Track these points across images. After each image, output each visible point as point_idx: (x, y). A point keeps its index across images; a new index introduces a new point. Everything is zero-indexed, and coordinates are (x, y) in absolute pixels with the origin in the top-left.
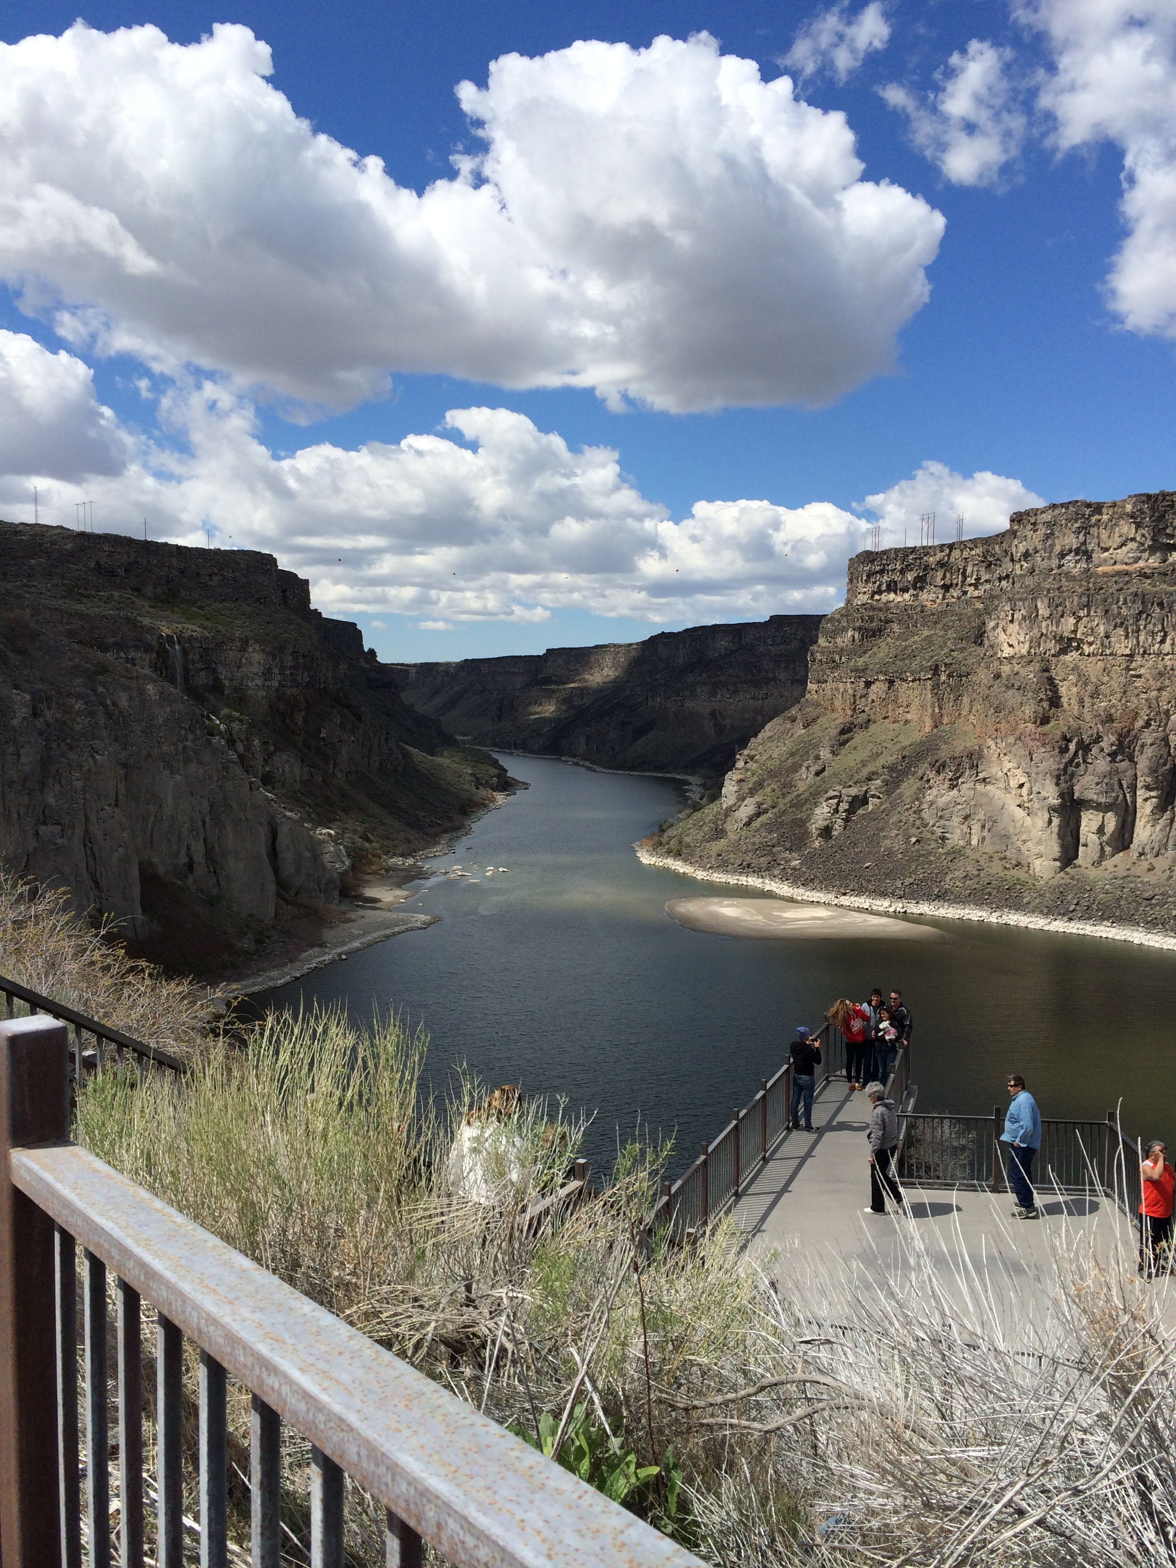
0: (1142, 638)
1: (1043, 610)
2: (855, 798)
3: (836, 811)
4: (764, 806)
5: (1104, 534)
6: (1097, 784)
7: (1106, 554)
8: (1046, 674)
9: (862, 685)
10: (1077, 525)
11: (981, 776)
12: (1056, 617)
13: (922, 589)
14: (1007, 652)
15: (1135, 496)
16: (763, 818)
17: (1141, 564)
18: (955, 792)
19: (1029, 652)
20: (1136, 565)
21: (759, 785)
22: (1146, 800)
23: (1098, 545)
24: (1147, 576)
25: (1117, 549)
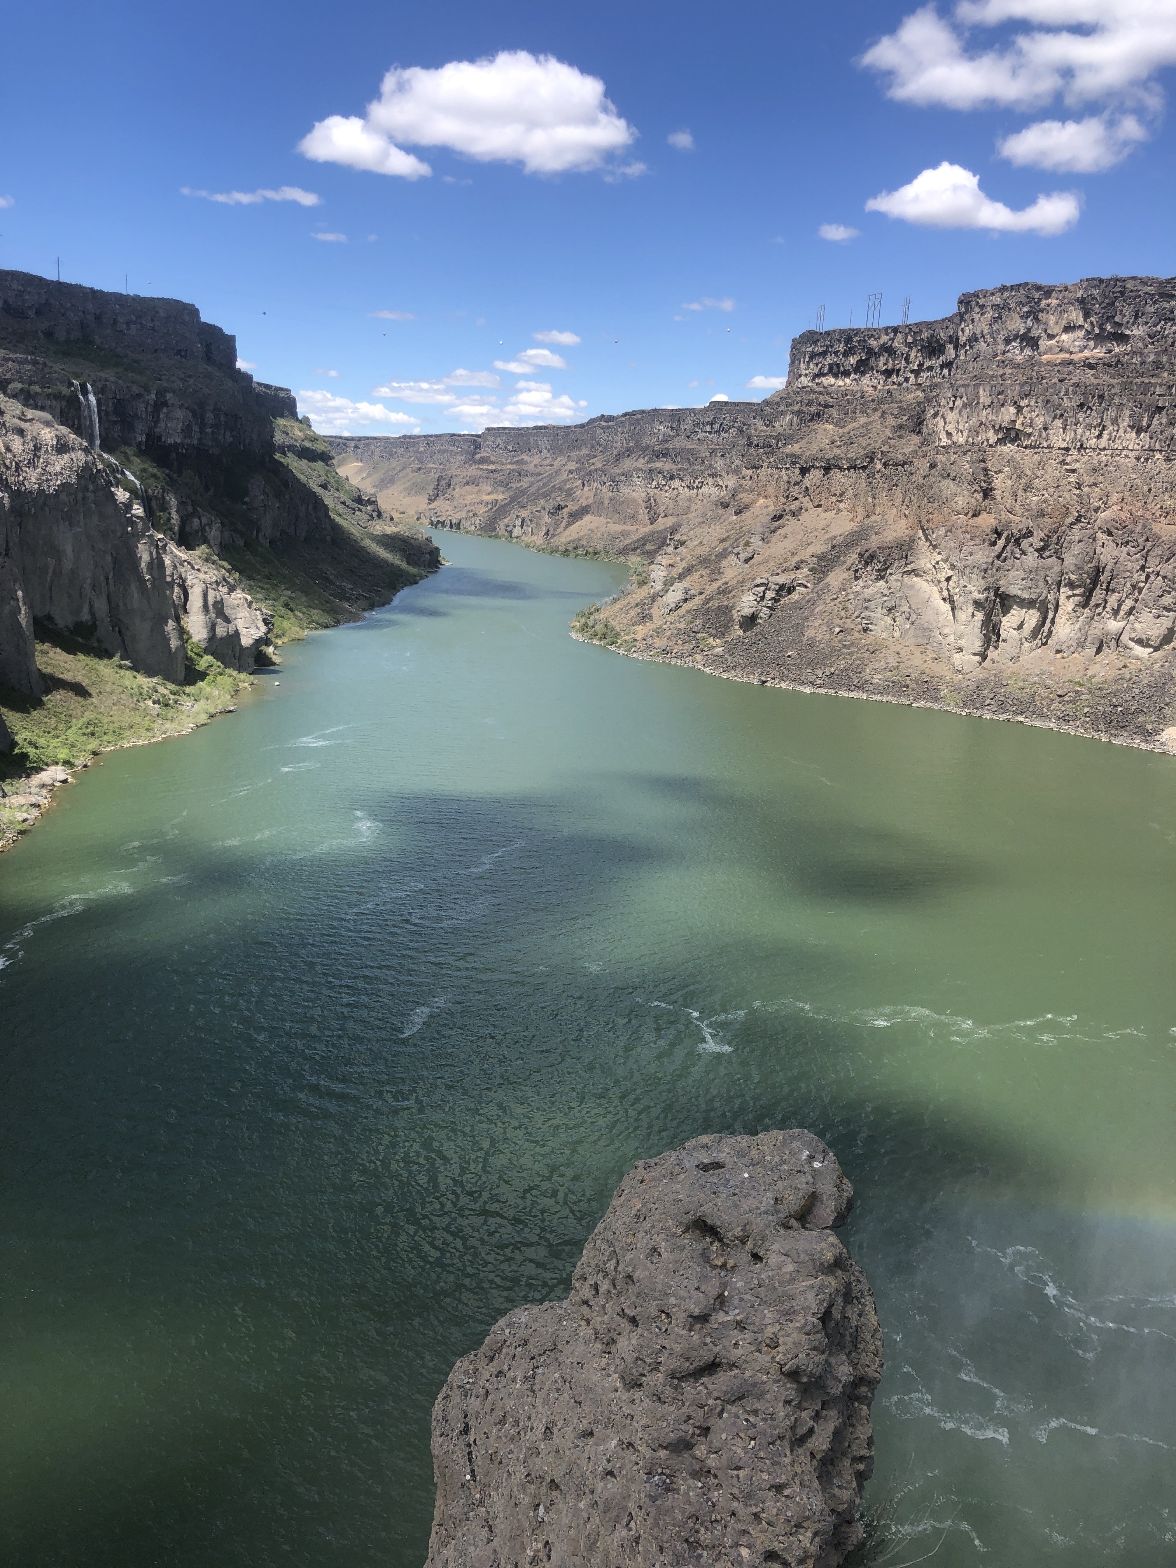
0: (1080, 431)
1: (984, 398)
2: (782, 587)
3: (763, 598)
4: (691, 592)
5: (1052, 319)
6: (1023, 579)
7: (1053, 342)
8: (982, 465)
9: (797, 471)
10: (1025, 309)
11: (910, 567)
12: (996, 406)
13: (863, 373)
14: (945, 441)
15: (1088, 280)
16: (690, 605)
17: (1087, 353)
18: (882, 582)
19: (967, 441)
20: (1081, 355)
21: (688, 571)
22: (1068, 597)
23: (1045, 331)
24: (1091, 366)
25: (1064, 337)
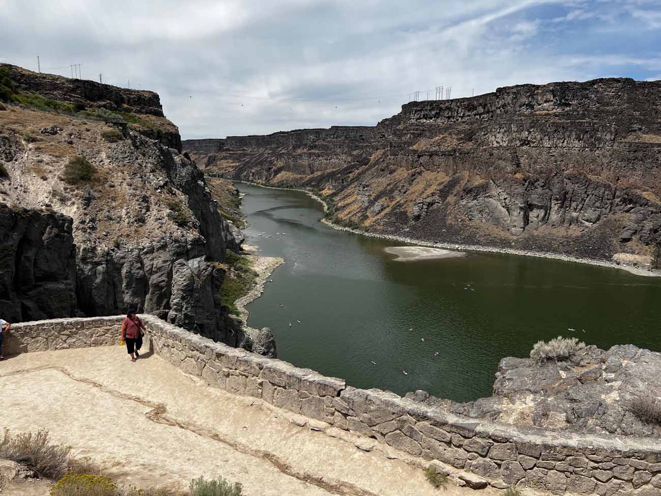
0: (555, 141)
1: (514, 128)
2: (429, 203)
3: (422, 208)
4: (384, 206)
5: (539, 98)
6: (537, 198)
7: (540, 106)
8: (515, 154)
9: (416, 156)
10: (528, 94)
11: (487, 195)
12: (520, 131)
13: (438, 118)
14: (495, 145)
15: (554, 83)
17: (554, 111)
18: (475, 201)
19: (507, 145)
20: (552, 111)
22: (555, 204)
23: (537, 103)
24: (556, 116)
25: (545, 105)
